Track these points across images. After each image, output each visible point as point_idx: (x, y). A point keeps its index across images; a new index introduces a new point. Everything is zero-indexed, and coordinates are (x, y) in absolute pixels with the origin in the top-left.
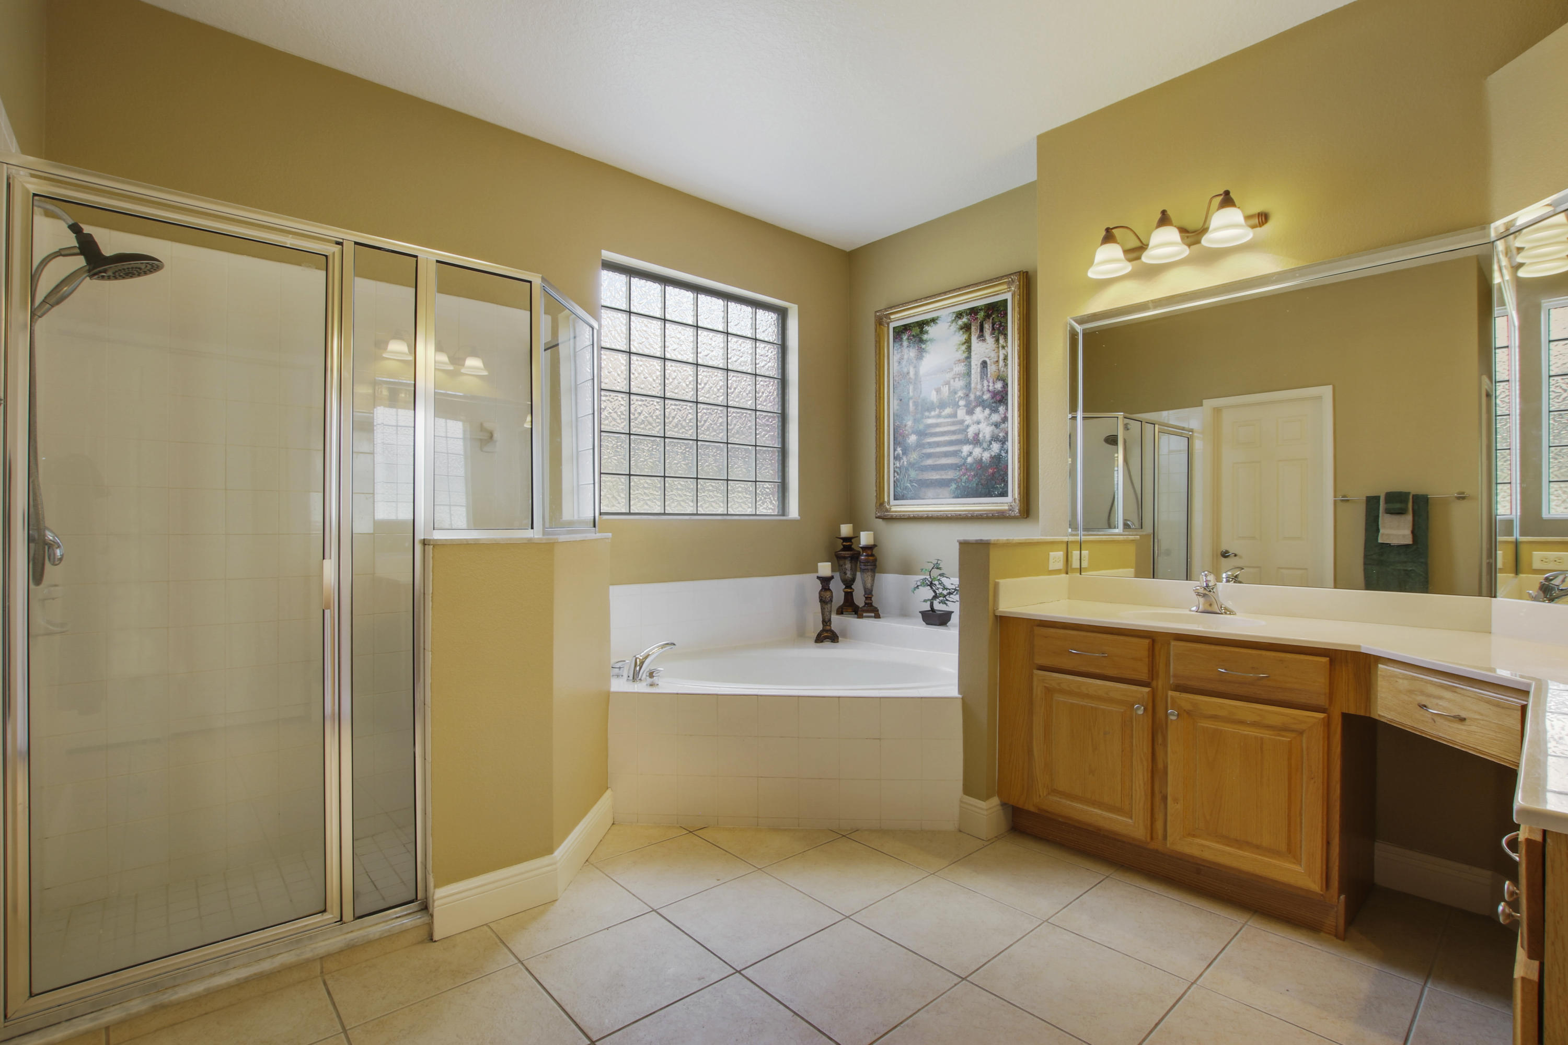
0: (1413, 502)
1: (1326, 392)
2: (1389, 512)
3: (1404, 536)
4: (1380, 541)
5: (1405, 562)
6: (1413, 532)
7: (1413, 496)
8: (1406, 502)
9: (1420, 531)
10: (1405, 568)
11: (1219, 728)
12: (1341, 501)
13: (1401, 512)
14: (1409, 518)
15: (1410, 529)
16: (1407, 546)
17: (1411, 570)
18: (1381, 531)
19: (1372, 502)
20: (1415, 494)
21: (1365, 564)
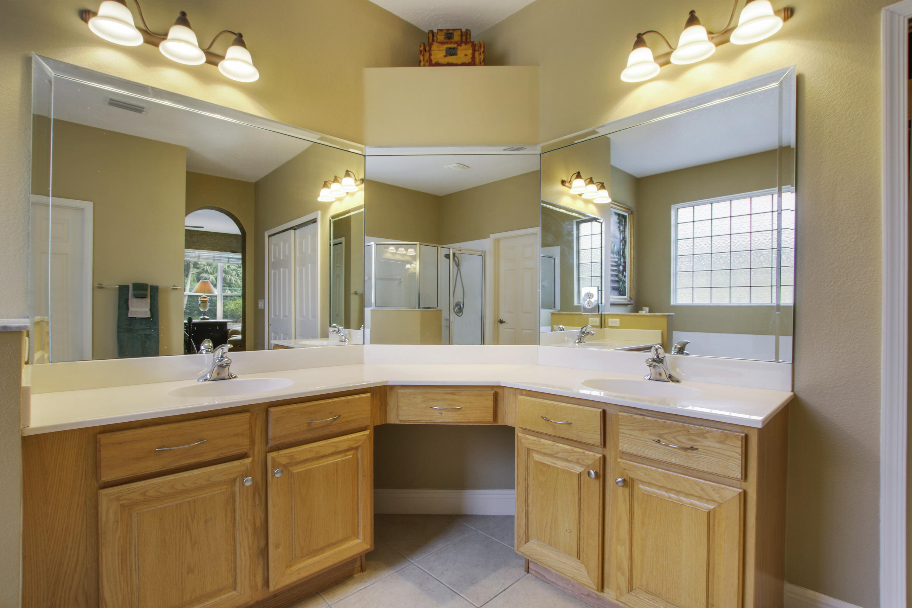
0: (151, 290)
1: (88, 206)
2: (136, 296)
3: (145, 312)
4: (130, 316)
5: (145, 329)
6: (151, 310)
7: (150, 286)
8: (146, 290)
9: (154, 308)
10: (145, 333)
11: (308, 468)
12: (98, 287)
13: (144, 297)
14: (148, 300)
15: (149, 307)
16: (147, 319)
17: (149, 334)
18: (131, 309)
19: (123, 290)
20: (151, 285)
21: (118, 332)
